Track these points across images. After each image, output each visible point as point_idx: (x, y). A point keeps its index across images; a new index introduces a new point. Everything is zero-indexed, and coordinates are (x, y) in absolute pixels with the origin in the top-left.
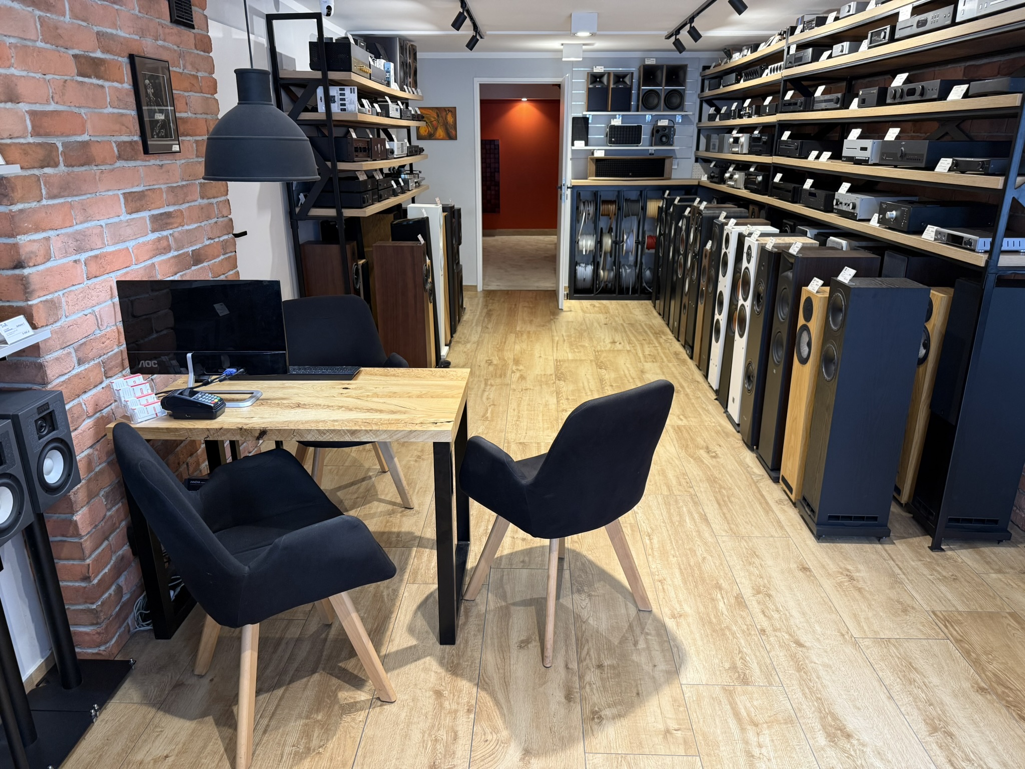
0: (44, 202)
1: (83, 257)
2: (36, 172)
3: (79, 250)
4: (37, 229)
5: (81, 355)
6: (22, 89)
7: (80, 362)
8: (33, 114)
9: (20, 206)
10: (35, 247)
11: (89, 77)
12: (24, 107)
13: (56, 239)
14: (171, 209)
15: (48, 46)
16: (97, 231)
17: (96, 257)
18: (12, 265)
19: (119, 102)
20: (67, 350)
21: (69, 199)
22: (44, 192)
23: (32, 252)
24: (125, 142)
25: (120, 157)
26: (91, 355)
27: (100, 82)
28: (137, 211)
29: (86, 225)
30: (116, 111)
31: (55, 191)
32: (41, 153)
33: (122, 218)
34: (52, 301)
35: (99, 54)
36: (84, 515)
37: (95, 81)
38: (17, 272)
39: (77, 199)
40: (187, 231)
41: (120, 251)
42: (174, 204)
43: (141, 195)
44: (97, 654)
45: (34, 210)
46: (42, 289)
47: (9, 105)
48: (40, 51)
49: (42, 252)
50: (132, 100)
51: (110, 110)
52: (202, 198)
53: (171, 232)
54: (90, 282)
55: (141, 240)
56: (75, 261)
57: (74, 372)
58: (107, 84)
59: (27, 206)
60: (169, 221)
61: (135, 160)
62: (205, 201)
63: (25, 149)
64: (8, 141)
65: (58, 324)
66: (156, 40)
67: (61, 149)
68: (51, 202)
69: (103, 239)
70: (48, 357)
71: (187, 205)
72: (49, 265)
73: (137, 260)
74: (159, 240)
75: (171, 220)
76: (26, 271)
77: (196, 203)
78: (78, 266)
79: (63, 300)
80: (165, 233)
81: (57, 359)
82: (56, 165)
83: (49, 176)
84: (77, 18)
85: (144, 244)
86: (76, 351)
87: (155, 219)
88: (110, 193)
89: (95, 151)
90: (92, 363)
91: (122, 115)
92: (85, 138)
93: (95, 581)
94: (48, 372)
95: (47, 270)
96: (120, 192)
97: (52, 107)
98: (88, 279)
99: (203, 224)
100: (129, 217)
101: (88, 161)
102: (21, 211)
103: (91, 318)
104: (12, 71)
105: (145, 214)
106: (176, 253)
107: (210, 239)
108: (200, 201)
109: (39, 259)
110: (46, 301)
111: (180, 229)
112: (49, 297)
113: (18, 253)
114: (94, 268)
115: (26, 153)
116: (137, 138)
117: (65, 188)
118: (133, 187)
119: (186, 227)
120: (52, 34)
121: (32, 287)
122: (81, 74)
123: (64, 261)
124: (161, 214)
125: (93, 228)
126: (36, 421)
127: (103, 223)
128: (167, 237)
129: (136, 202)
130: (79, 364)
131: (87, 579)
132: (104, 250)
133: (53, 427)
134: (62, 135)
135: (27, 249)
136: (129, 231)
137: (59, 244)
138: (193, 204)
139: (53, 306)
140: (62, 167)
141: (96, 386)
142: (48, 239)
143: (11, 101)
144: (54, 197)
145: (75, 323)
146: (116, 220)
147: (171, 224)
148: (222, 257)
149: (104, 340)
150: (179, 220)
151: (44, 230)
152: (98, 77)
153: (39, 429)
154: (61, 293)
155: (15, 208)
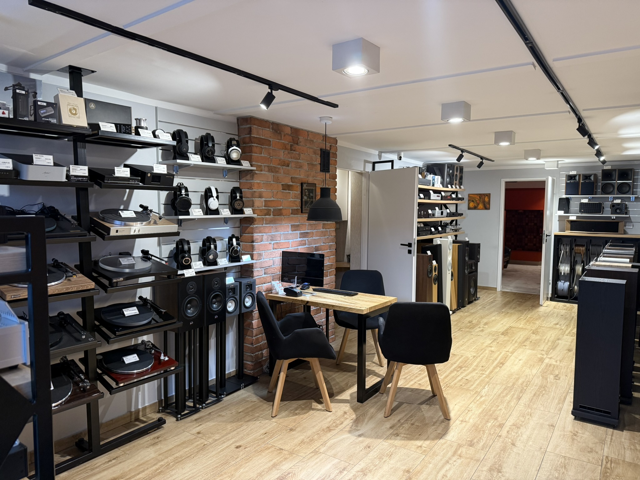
0: (264, 225)
1: (273, 242)
2: (263, 217)
3: (272, 240)
4: (260, 232)
5: (266, 271)
6: (264, 195)
7: (265, 274)
8: (265, 201)
9: (256, 226)
10: (258, 237)
11: (286, 190)
12: (263, 199)
13: (265, 236)
14: (309, 231)
15: (275, 183)
16: (279, 235)
17: (277, 243)
18: (251, 241)
19: (296, 197)
20: (262, 269)
21: (272, 225)
22: (264, 222)
23: (257, 239)
24: (294, 209)
25: (292, 214)
26: (269, 273)
27: (290, 191)
28: (295, 231)
29: (276, 233)
30: (293, 200)
31: (268, 222)
32: (266, 212)
33: (289, 232)
34: (260, 253)
35: (291, 184)
36: (255, 322)
37: (287, 191)
38: (252, 244)
39: (274, 225)
40: (314, 239)
41: (286, 242)
42: (310, 230)
43: (298, 226)
44: (250, 373)
45: (260, 227)
46: (258, 249)
47: (259, 199)
48: (271, 184)
49: (260, 239)
50: (300, 196)
51: (292, 199)
52: (323, 228)
53: (307, 239)
54: (273, 250)
55: (295, 240)
56: (270, 243)
57: (262, 276)
58: (291, 192)
59: (258, 226)
60: (307, 235)
61: (297, 215)
62: (324, 230)
63: (261, 210)
64: (257, 208)
65: (261, 261)
66: (314, 177)
67: (272, 211)
68: (266, 225)
69: (281, 238)
70: (255, 269)
71: (316, 230)
72: (261, 243)
73: (292, 246)
74: (302, 241)
75: (308, 235)
76: (254, 244)
77: (320, 230)
78: (270, 245)
79: (264, 254)
80: (305, 239)
81: (258, 270)
82: (270, 215)
83: (267, 218)
84: (285, 174)
85: (296, 241)
86: (264, 270)
87: (301, 234)
88: (286, 224)
89: (284, 212)
90: (269, 275)
91: (295, 201)
92: (281, 207)
93: (255, 346)
94: (254, 274)
95: (261, 244)
96: (290, 224)
97: (272, 199)
98: (273, 249)
99: (322, 238)
100: (292, 232)
101: (281, 214)
102: (256, 227)
103: (272, 261)
104: (262, 190)
105: (298, 232)
106: (308, 246)
107: (323, 243)
108: (322, 229)
109: (259, 241)
110: (258, 253)
111: (311, 238)
112: (259, 252)
113: (253, 238)
114: (275, 246)
115: (261, 212)
116: (299, 208)
117: (271, 222)
118: (295, 223)
119: (314, 238)
120: (276, 180)
121: (255, 248)
122: (283, 189)
123: (267, 242)
124: (304, 232)
125: (278, 234)
126: (246, 286)
127: (282, 233)
128: (305, 240)
129: (295, 228)
130: (264, 274)
131: (252, 344)
132: (281, 241)
133: (251, 289)
134: (273, 207)
135: (256, 238)
136: (291, 236)
137: (266, 238)
138: (319, 230)
139: (260, 255)
140: (272, 216)
141: (268, 283)
142: (263, 236)
143: (260, 198)
144: (267, 224)
145: (266, 261)
146: (287, 232)
147: (308, 236)
148: (329, 250)
149: (274, 269)
150: (311, 235)
151: (262, 233)
152: (289, 190)
153: (247, 288)
154: (263, 252)
155: (255, 226)
